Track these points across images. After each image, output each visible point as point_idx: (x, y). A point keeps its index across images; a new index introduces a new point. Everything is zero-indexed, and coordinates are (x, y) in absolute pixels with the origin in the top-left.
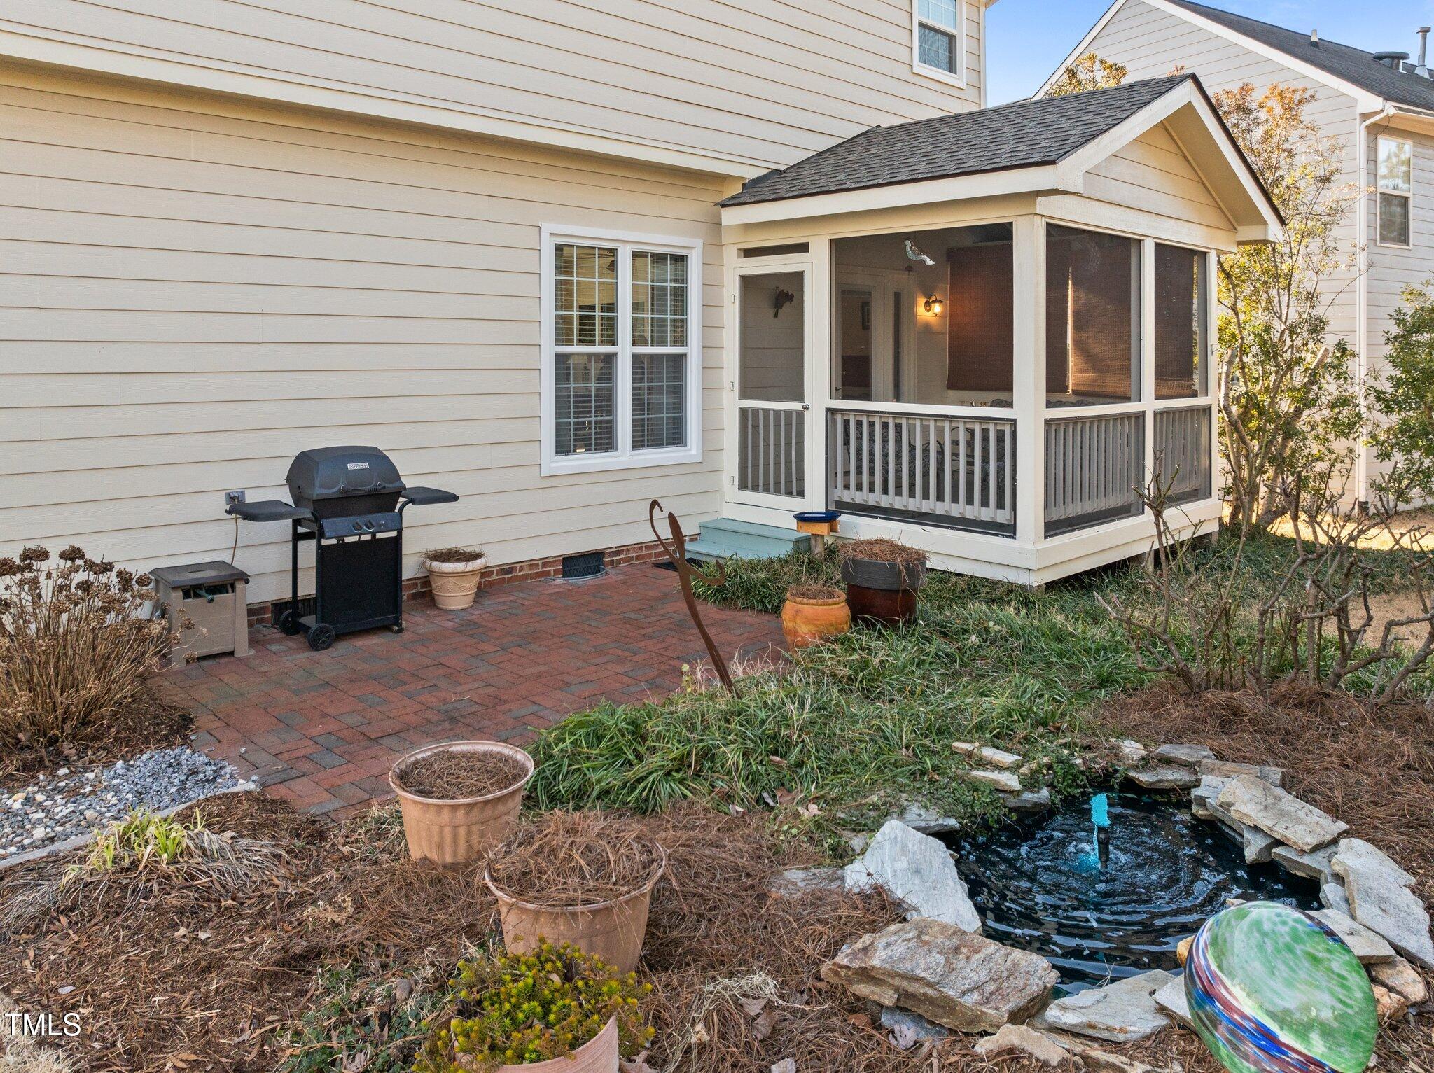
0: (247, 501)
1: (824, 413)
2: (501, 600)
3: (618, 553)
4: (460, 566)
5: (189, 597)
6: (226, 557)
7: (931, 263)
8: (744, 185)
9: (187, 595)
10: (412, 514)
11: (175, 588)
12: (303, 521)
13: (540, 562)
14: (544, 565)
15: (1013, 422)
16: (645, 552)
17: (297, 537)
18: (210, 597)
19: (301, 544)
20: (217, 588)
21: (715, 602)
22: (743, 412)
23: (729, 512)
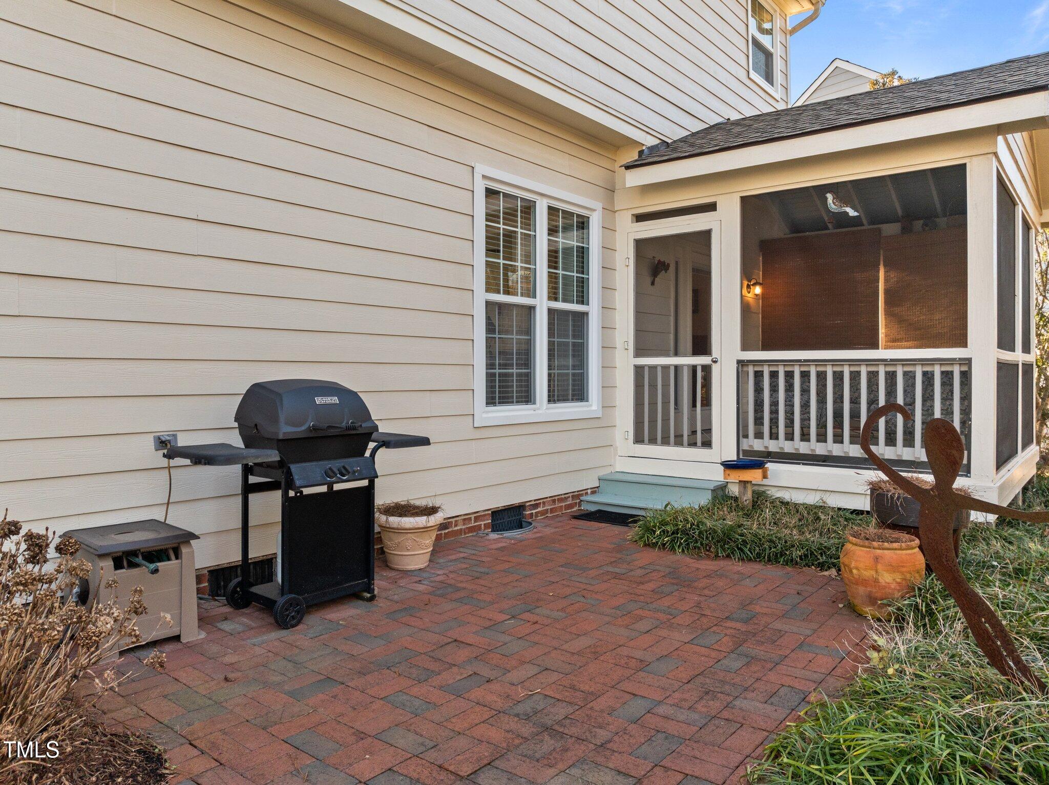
0: (180, 444)
1: (735, 365)
2: (453, 557)
3: (536, 506)
4: (421, 521)
5: (122, 567)
6: (158, 514)
7: (856, 214)
8: (641, 153)
9: (118, 565)
10: (385, 459)
11: (102, 556)
12: (256, 469)
13: (473, 516)
14: (476, 519)
15: (968, 362)
16: (557, 505)
17: (248, 489)
18: (152, 566)
19: (252, 497)
20: (155, 555)
21: (683, 551)
22: (639, 370)
23: (622, 465)
